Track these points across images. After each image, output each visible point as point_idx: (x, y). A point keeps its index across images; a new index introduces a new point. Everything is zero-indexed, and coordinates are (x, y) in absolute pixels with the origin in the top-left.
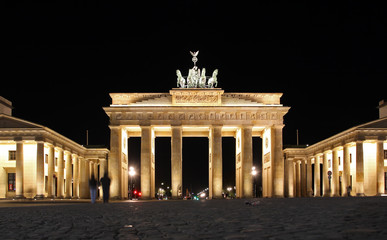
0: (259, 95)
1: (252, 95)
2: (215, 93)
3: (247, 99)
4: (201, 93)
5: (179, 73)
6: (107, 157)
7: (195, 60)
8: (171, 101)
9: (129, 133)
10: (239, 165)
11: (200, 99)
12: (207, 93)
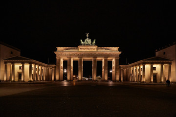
0: (111, 48)
1: (108, 48)
2: (94, 47)
3: (106, 49)
4: (89, 47)
5: (81, 41)
6: (55, 67)
7: (87, 36)
8: (78, 50)
9: (63, 59)
10: (103, 70)
11: (89, 49)
12: (91, 47)
